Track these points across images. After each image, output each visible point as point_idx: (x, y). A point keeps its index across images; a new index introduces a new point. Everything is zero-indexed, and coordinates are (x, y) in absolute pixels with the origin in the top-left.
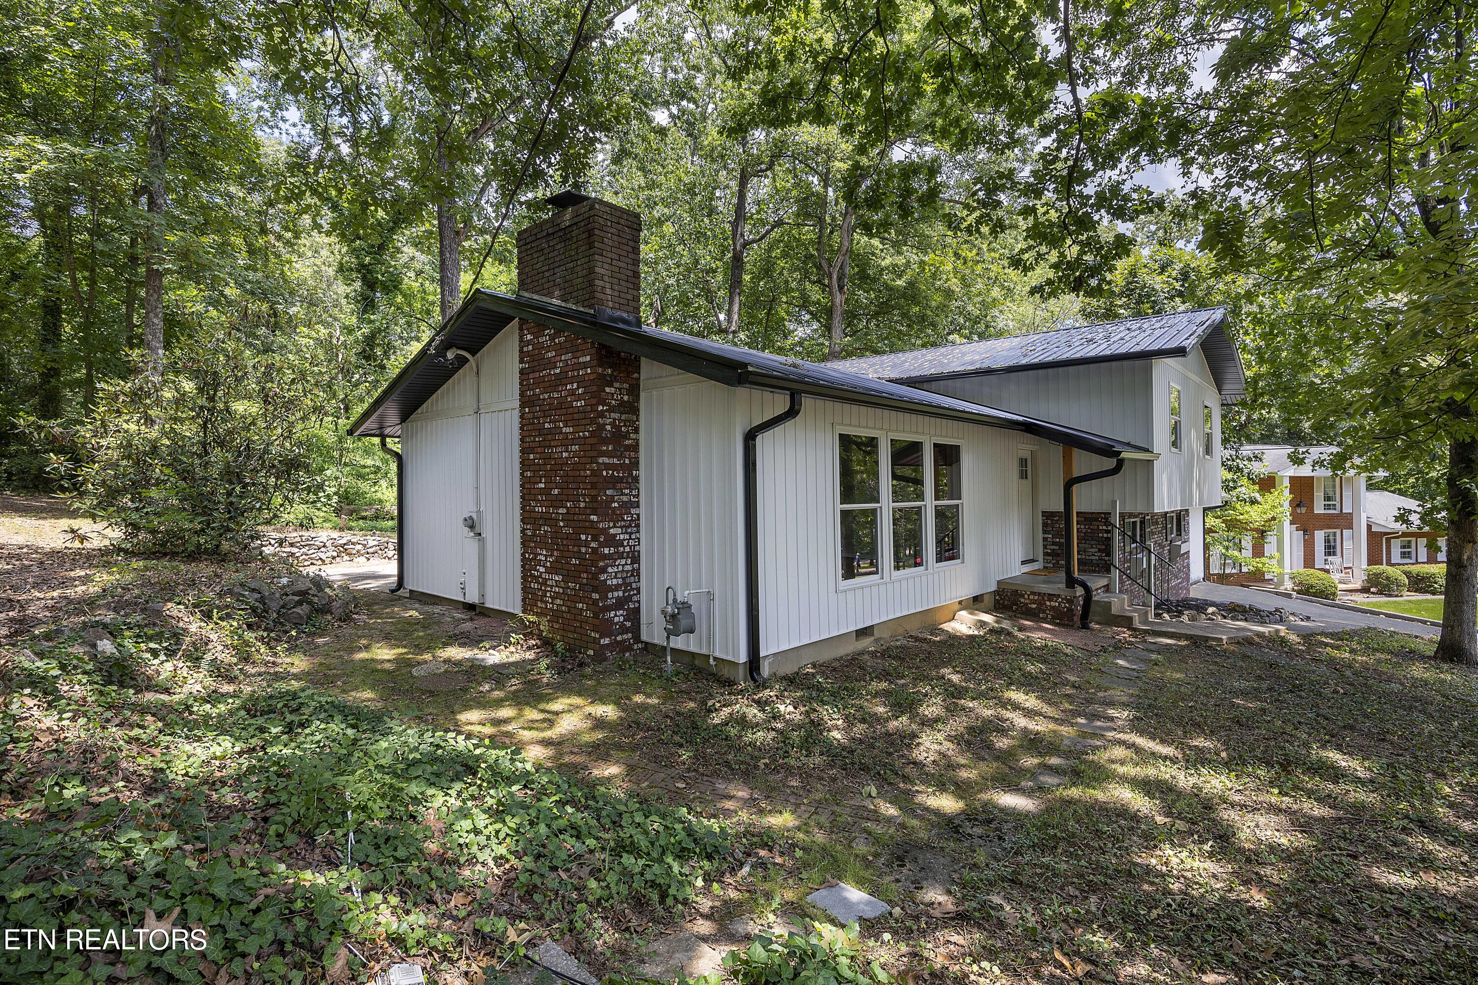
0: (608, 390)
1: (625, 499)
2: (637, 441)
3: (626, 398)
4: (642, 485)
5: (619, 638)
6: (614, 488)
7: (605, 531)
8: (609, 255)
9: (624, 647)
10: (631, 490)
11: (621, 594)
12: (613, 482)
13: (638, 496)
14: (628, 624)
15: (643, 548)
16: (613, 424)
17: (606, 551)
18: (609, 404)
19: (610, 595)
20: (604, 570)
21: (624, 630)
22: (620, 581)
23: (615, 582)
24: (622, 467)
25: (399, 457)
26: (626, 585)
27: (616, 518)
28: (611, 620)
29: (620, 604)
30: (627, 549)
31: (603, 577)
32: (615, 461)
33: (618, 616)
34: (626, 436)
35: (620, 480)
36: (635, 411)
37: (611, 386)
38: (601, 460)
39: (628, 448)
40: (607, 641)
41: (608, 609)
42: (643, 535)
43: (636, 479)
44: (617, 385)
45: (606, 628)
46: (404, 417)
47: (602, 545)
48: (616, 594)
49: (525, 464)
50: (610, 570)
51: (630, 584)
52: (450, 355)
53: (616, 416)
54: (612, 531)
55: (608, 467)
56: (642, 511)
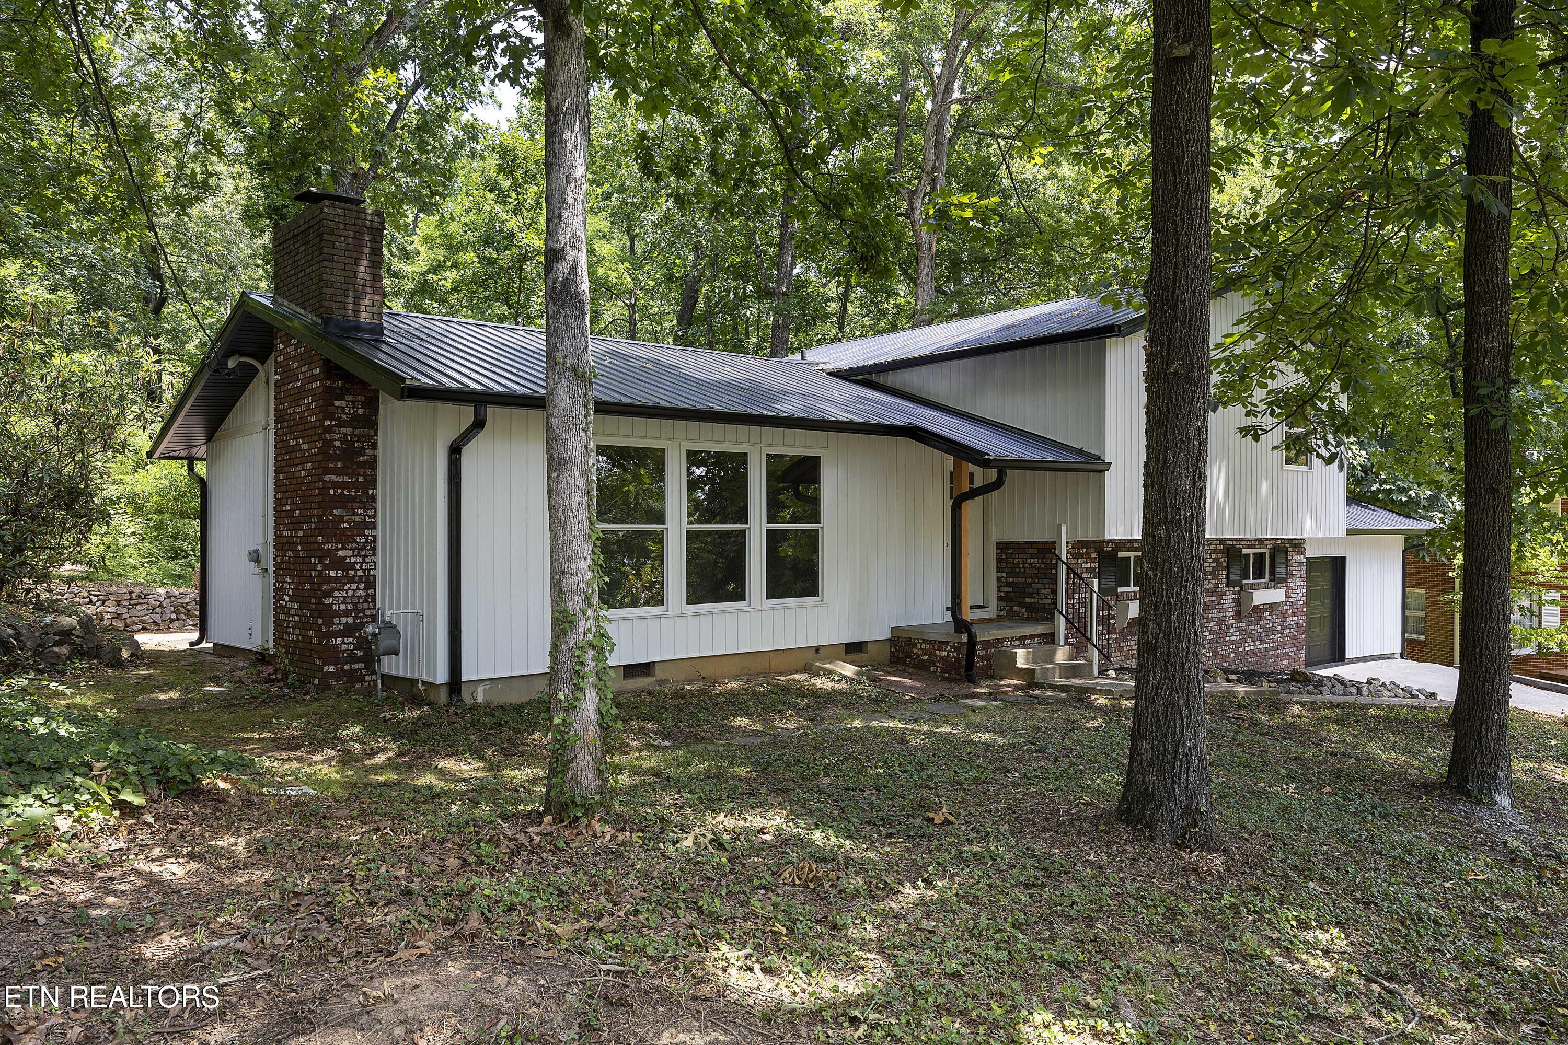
0: (337, 403)
1: (358, 519)
2: (375, 458)
3: (361, 411)
4: (379, 505)
5: (347, 667)
6: (344, 508)
7: (330, 553)
8: (342, 259)
9: (353, 678)
10: (366, 510)
11: (350, 620)
12: (343, 502)
13: (374, 516)
14: (360, 653)
15: (379, 573)
16: (343, 440)
17: (333, 574)
18: (339, 419)
19: (336, 621)
20: (329, 594)
21: (352, 658)
22: (350, 607)
23: (343, 607)
24: (356, 485)
25: (202, 482)
26: (357, 612)
27: (346, 539)
28: (337, 648)
29: (349, 631)
30: (360, 573)
31: (327, 601)
32: (346, 479)
33: (347, 644)
34: (361, 452)
35: (352, 499)
36: (374, 426)
37: (341, 398)
38: (327, 478)
39: (363, 465)
40: (331, 669)
41: (336, 635)
42: (379, 559)
43: (373, 498)
44: (350, 398)
45: (333, 655)
46: (210, 438)
47: (328, 567)
48: (344, 620)
49: (278, 485)
50: (336, 594)
51: (363, 610)
52: (231, 364)
53: (348, 431)
54: (340, 553)
55: (335, 485)
56: (379, 532)
